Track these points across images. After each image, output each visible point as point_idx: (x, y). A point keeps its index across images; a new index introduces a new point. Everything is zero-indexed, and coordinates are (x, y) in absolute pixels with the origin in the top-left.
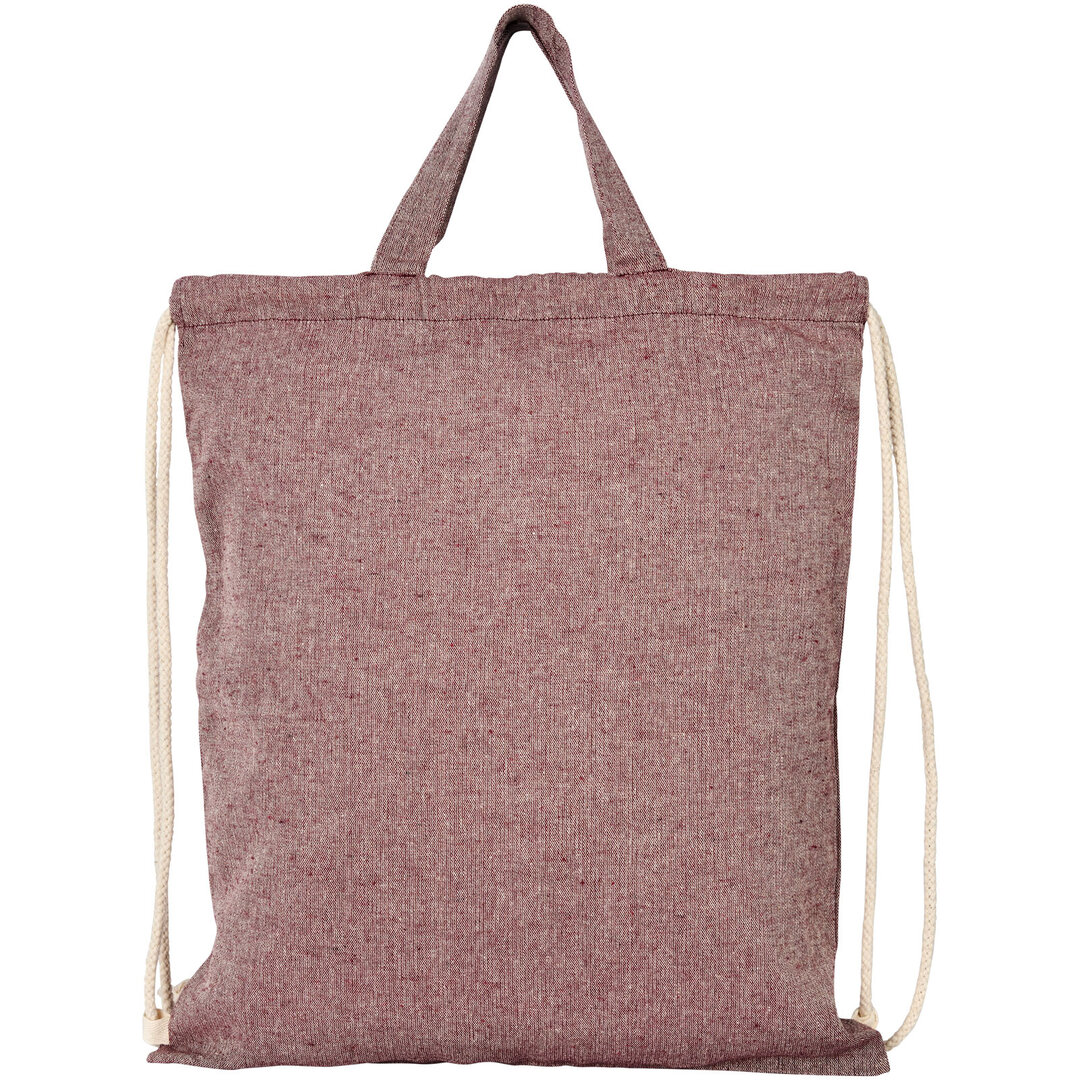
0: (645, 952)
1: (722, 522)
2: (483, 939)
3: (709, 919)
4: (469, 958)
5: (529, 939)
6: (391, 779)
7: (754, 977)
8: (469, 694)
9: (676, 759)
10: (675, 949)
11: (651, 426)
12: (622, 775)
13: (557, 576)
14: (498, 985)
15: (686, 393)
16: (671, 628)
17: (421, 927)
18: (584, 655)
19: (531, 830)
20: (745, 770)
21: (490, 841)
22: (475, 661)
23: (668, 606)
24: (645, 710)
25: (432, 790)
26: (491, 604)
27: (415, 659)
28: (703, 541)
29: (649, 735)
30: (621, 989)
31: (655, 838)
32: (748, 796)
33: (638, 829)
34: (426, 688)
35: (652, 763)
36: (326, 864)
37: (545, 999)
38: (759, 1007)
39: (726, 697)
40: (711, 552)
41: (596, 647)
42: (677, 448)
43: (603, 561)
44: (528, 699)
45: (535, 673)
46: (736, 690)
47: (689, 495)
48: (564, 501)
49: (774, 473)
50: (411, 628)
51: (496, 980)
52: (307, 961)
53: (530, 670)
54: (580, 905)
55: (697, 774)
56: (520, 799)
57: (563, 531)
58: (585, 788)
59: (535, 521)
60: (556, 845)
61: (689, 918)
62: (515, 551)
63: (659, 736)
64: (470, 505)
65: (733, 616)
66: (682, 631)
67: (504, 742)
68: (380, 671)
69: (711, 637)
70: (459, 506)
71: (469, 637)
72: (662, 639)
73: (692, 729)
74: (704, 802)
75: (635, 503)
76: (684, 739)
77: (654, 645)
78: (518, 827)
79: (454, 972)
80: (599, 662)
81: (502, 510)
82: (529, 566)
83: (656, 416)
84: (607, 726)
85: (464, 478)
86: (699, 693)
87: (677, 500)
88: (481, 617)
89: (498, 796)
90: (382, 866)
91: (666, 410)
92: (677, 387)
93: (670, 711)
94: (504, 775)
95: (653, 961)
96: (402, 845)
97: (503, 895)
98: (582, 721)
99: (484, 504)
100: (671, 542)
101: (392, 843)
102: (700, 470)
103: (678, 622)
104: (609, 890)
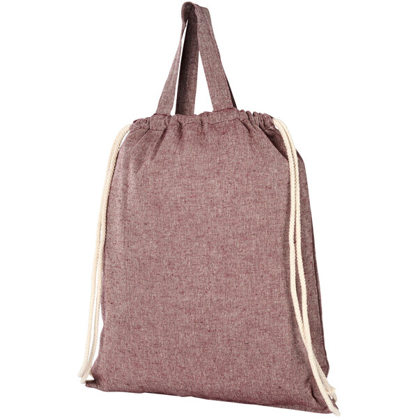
0: (235, 357)
1: (255, 192)
2: (177, 351)
3: (257, 344)
4: (174, 358)
5: (192, 351)
6: (142, 291)
7: (277, 367)
8: (164, 261)
9: (242, 284)
10: (246, 356)
11: (225, 157)
12: (221, 291)
13: (192, 216)
14: (184, 368)
15: (239, 144)
16: (237, 234)
17: (156, 345)
18: (204, 245)
19: (189, 311)
20: (269, 287)
21: (176, 314)
22: (165, 249)
23: (236, 226)
24: (229, 266)
25: (155, 295)
26: (169, 227)
27: (146, 247)
28: (248, 200)
29: (231, 275)
30: (228, 371)
31: (235, 314)
32: (271, 297)
33: (228, 311)
34: (150, 258)
35: (233, 286)
36: (124, 320)
37: (202, 374)
38: (280, 379)
39: (260, 259)
40: (252, 204)
41: (208, 242)
42: (235, 165)
43: (209, 210)
44: (185, 263)
45: (187, 253)
46: (264, 257)
47: (241, 182)
48: (194, 188)
49: (276, 171)
50: (144, 236)
51: (183, 366)
52: (121, 355)
53: (185, 251)
54: (209, 339)
55: (250, 289)
56: (184, 300)
57: (194, 199)
58: (208, 295)
59: (183, 195)
60: (198, 317)
61: (250, 344)
62: (177, 207)
63: (235, 276)
64: (159, 190)
65: (262, 228)
66: (242, 235)
67: (177, 279)
68: (135, 251)
69: (253, 237)
70: (155, 191)
71: (162, 239)
72: (234, 238)
73: (247, 272)
74: (254, 300)
75: (220, 187)
76: (244, 276)
77: (231, 241)
78: (184, 310)
79: (169, 362)
80: (211, 248)
81: (171, 192)
82: (182, 213)
83: (227, 153)
84: (215, 272)
85: (157, 180)
86: (250, 258)
87: (236, 185)
88: (166, 232)
89: (177, 298)
90: (141, 322)
91: (231, 151)
92: (236, 142)
93: (238, 266)
94: (178, 291)
95: (238, 361)
96: (147, 315)
97: (181, 335)
98: (205, 270)
99: (165, 190)
100: (235, 201)
101: (144, 314)
102: (245, 173)
103: (240, 232)
104: (219, 334)
